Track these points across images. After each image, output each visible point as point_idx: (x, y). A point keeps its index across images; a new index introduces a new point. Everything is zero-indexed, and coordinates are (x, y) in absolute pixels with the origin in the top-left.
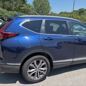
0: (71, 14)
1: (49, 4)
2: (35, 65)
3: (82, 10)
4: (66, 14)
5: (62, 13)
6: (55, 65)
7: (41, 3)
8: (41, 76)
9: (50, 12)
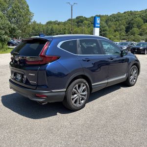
0: (65, 25)
1: (28, 7)
2: (77, 90)
3: (81, 18)
4: (56, 25)
5: (51, 23)
6: (94, 88)
7: (13, 5)
8: (83, 102)
9: (32, 21)
